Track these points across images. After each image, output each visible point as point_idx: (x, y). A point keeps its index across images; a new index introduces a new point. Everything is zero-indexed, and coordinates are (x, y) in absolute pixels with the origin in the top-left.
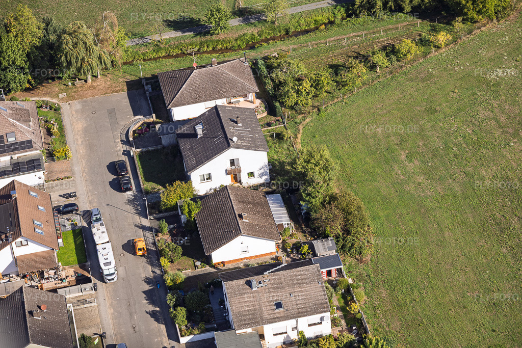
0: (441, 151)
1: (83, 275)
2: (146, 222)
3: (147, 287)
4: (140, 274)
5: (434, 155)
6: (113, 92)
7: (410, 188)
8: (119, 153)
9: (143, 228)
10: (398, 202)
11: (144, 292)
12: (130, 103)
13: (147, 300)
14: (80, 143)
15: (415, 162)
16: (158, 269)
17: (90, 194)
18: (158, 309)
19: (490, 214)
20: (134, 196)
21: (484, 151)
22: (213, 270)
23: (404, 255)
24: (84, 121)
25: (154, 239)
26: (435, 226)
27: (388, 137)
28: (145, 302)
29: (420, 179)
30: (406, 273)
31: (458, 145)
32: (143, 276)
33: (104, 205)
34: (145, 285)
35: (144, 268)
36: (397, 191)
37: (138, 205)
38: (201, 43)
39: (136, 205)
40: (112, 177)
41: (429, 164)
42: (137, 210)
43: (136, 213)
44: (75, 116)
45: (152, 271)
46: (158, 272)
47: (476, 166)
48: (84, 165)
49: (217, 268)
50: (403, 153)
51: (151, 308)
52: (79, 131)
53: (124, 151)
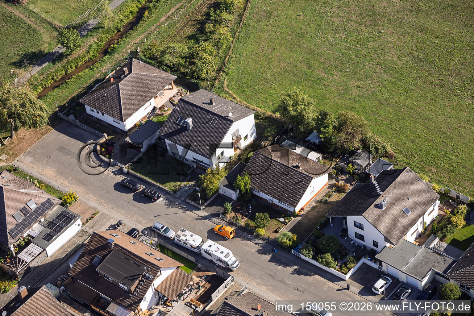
0: (343, 58)
1: (208, 276)
2: (202, 213)
3: (268, 257)
4: (249, 251)
5: (342, 63)
6: (43, 134)
7: (355, 92)
8: (111, 176)
9: (204, 218)
10: (361, 106)
11: (270, 261)
12: (68, 135)
13: (280, 265)
14: (68, 184)
15: (335, 73)
16: (258, 240)
17: (129, 217)
18: (296, 267)
19: (428, 82)
20: (167, 200)
21: (371, 44)
22: (299, 218)
23: (412, 138)
24: (49, 167)
25: (225, 221)
26: (406, 108)
27: (295, 66)
28: (280, 267)
29: (354, 83)
30: (429, 148)
31: (349, 49)
32: (253, 251)
33: (152, 218)
34: (263, 256)
35: (246, 245)
36: (350, 99)
37: (179, 204)
38: (64, 67)
39: (177, 205)
40: (131, 196)
41: (348, 71)
42: (183, 208)
43: (186, 211)
44: (36, 167)
45: (255, 244)
46: (261, 242)
47: (379, 56)
48: (94, 198)
49: (300, 216)
50: (320, 72)
51: (290, 269)
52: (55, 176)
53: (112, 172)
